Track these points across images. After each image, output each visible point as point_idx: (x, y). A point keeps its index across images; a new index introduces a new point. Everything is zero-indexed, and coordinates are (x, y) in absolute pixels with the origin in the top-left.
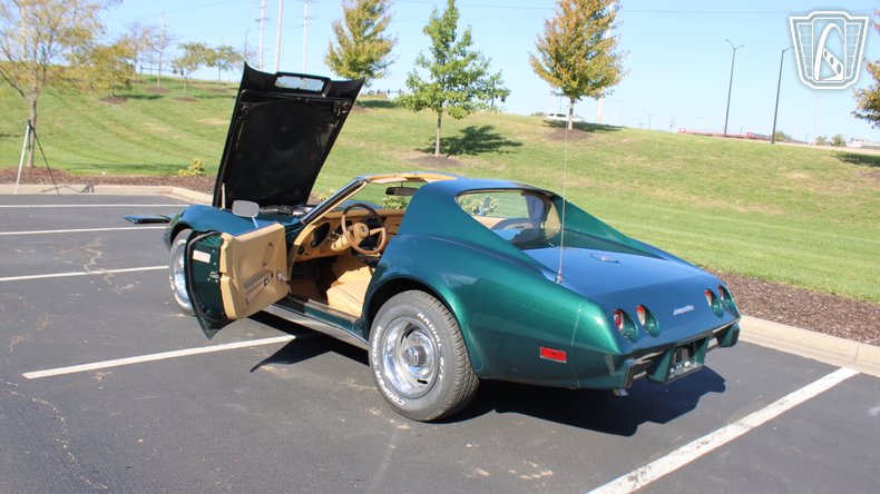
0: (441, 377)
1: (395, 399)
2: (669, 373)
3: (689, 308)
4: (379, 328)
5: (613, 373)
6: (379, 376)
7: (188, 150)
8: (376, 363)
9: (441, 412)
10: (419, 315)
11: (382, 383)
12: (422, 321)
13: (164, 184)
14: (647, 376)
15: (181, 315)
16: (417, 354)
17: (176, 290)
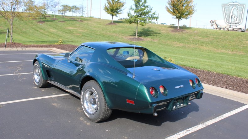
0: (99, 108)
1: (87, 115)
2: (172, 108)
3: (182, 86)
4: (83, 92)
6: (83, 108)
7: (61, 37)
8: (82, 103)
9: (99, 119)
10: (93, 88)
11: (84, 110)
12: (93, 90)
13: (50, 47)
14: (166, 109)
15: (36, 87)
16: (93, 101)
17: (35, 80)
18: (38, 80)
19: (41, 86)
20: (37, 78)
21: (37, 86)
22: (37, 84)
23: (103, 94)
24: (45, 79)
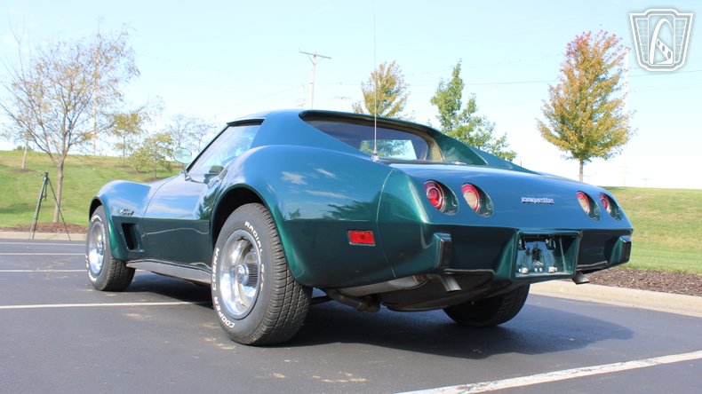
0: (262, 285)
1: (228, 323)
4: (217, 250)
5: (425, 246)
6: (217, 303)
8: (214, 289)
10: (247, 224)
11: (219, 309)
12: (250, 231)
16: (248, 271)
17: (90, 268)
18: (98, 267)
19: (105, 285)
20: (95, 259)
21: (96, 286)
22: (94, 280)
23: (278, 235)
24: (118, 255)
